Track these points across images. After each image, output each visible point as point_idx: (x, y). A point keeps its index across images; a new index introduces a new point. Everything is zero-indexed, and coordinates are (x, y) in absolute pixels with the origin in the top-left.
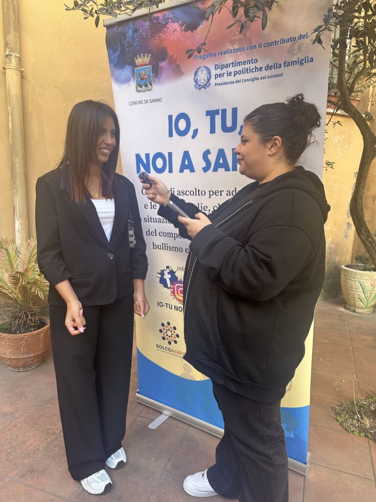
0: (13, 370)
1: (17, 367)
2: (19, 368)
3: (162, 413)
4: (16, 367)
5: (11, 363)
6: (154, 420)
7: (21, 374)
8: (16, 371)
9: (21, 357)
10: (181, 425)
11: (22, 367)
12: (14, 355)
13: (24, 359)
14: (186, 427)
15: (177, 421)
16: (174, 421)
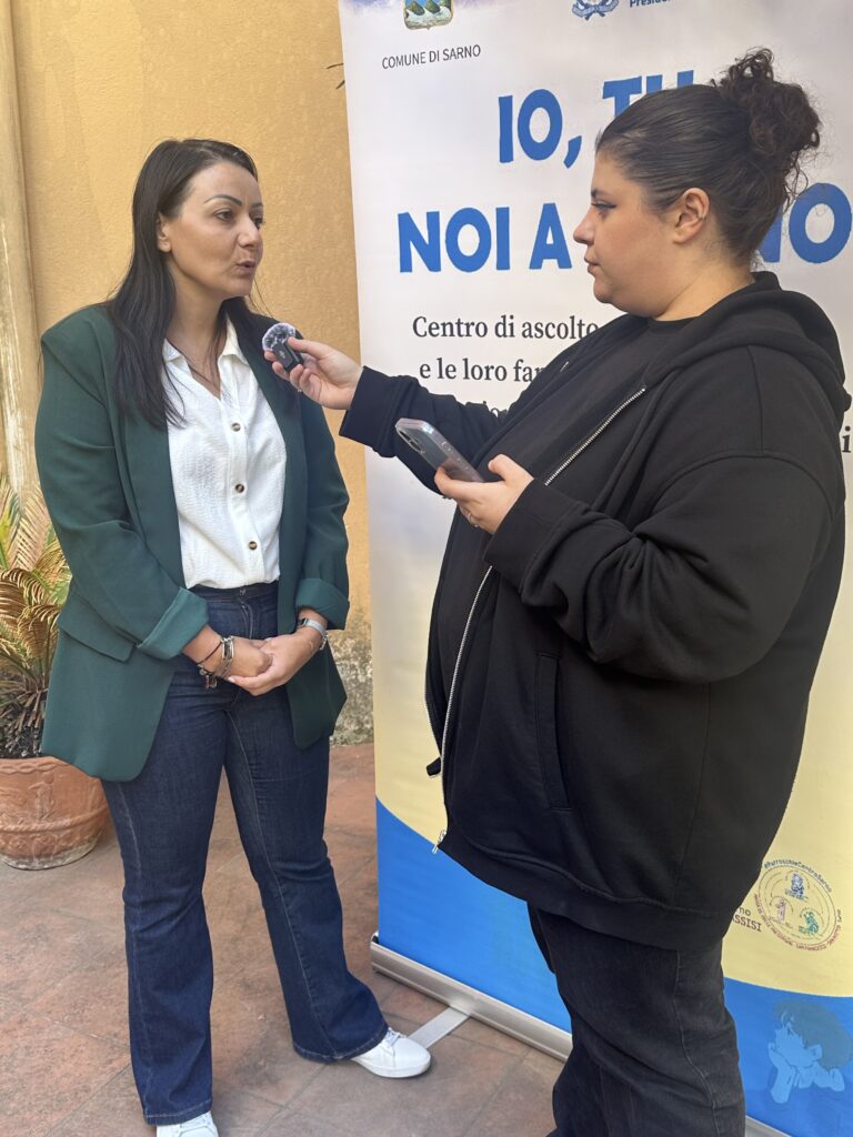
0: (13, 863)
1: (24, 857)
2: (31, 858)
3: (447, 1006)
4: (21, 855)
5: (7, 842)
6: (421, 1025)
7: (36, 876)
8: (21, 866)
9: (35, 826)
10: (502, 1043)
11: (39, 856)
12: (14, 819)
13: (42, 831)
14: (519, 1050)
15: (491, 1032)
16: (484, 1031)
